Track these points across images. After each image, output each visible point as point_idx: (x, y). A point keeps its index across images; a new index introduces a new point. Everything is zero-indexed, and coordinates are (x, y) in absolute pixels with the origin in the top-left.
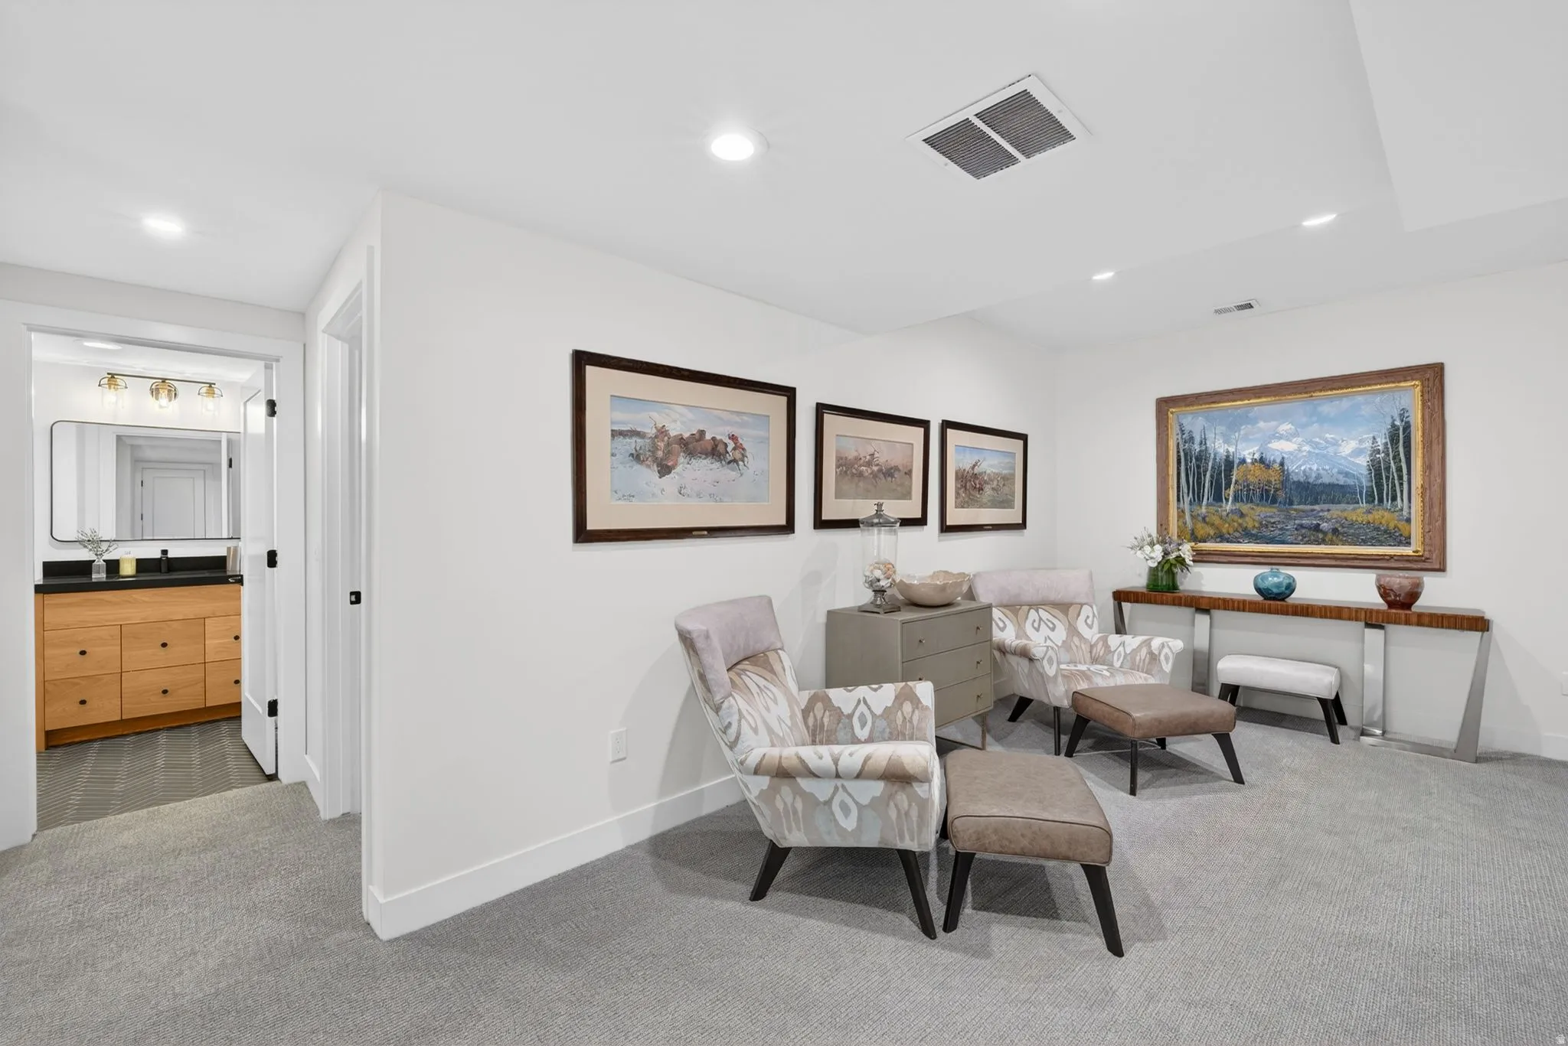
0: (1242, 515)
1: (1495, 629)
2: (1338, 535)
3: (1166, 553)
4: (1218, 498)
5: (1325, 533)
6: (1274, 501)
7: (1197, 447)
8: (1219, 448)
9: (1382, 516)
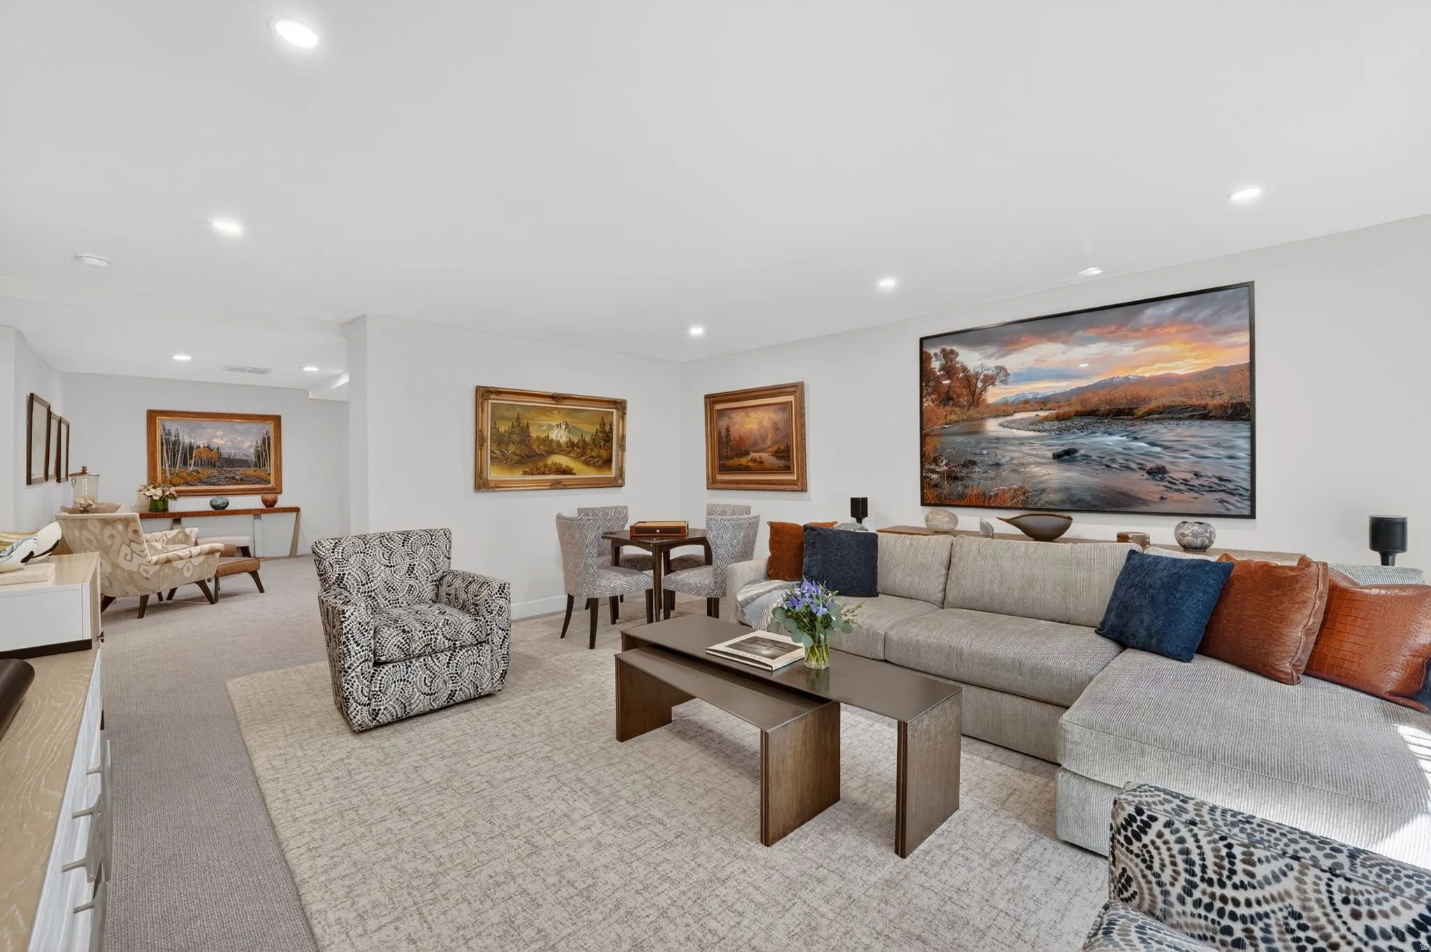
0: (198, 472)
1: (301, 511)
2: (242, 481)
3: (164, 492)
4: (185, 464)
5: (237, 480)
6: (214, 466)
7: (173, 438)
8: (186, 439)
9: (260, 472)
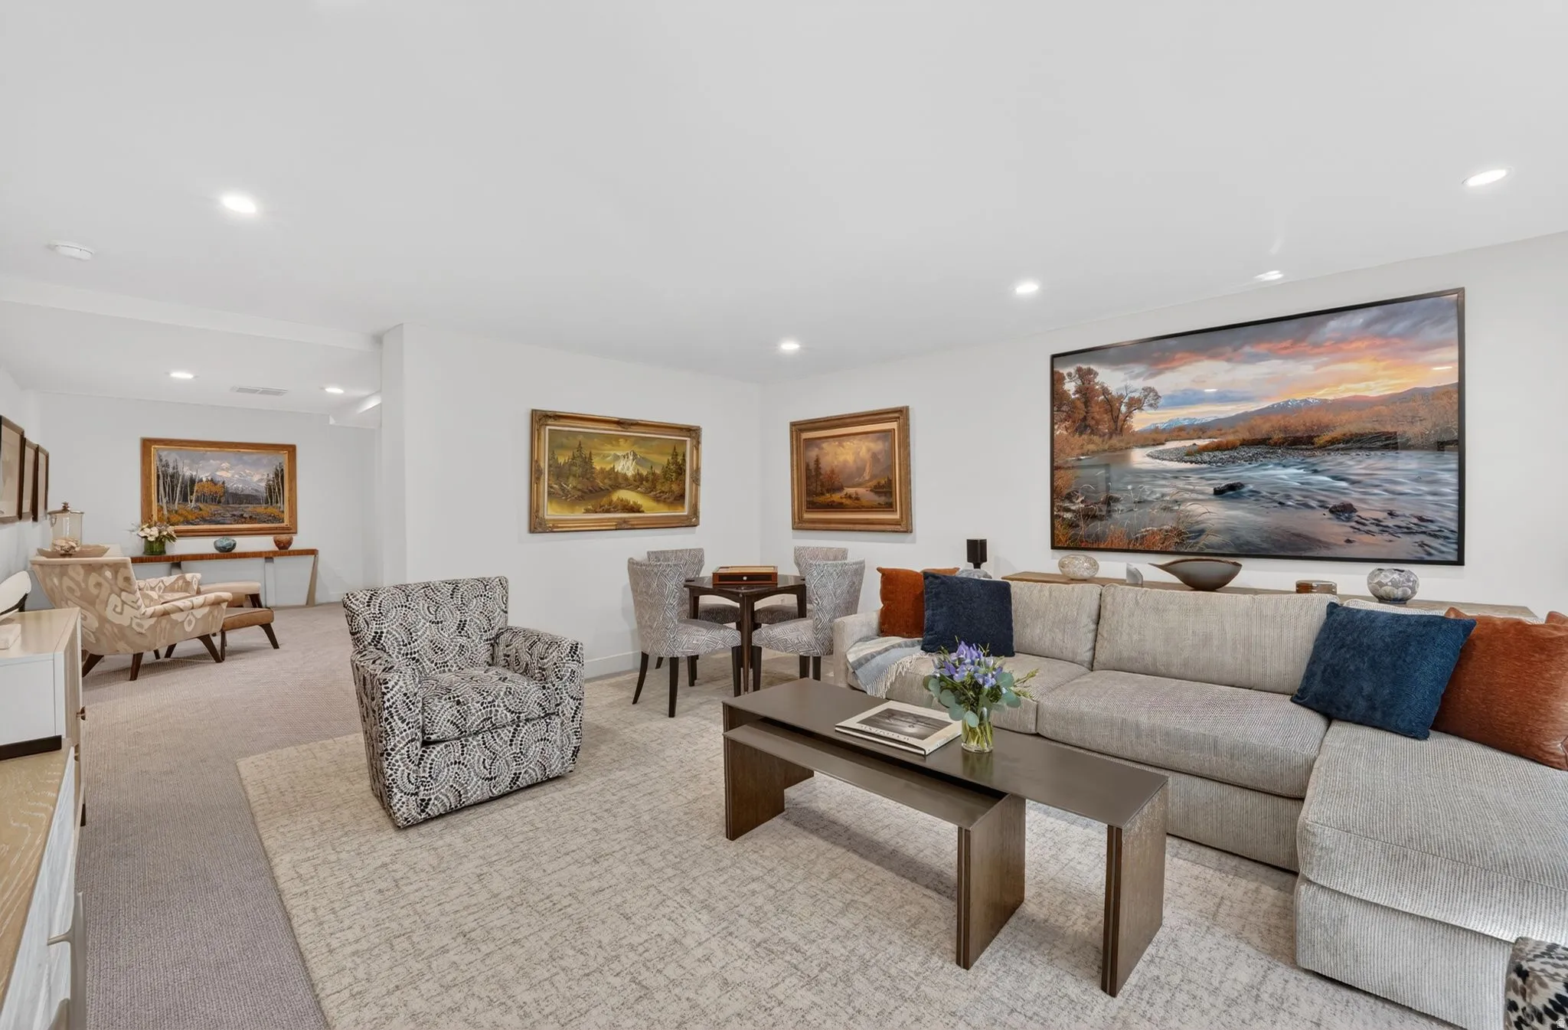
0: (201, 510)
1: (319, 554)
2: (251, 519)
4: (185, 499)
5: (245, 518)
6: (219, 502)
7: (171, 471)
8: (187, 472)
9: (271, 510)
